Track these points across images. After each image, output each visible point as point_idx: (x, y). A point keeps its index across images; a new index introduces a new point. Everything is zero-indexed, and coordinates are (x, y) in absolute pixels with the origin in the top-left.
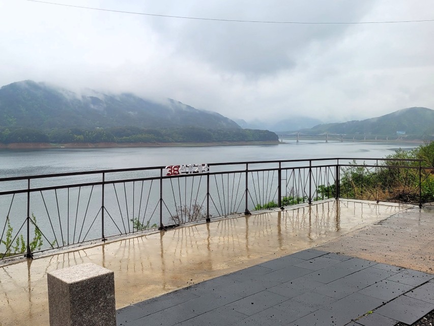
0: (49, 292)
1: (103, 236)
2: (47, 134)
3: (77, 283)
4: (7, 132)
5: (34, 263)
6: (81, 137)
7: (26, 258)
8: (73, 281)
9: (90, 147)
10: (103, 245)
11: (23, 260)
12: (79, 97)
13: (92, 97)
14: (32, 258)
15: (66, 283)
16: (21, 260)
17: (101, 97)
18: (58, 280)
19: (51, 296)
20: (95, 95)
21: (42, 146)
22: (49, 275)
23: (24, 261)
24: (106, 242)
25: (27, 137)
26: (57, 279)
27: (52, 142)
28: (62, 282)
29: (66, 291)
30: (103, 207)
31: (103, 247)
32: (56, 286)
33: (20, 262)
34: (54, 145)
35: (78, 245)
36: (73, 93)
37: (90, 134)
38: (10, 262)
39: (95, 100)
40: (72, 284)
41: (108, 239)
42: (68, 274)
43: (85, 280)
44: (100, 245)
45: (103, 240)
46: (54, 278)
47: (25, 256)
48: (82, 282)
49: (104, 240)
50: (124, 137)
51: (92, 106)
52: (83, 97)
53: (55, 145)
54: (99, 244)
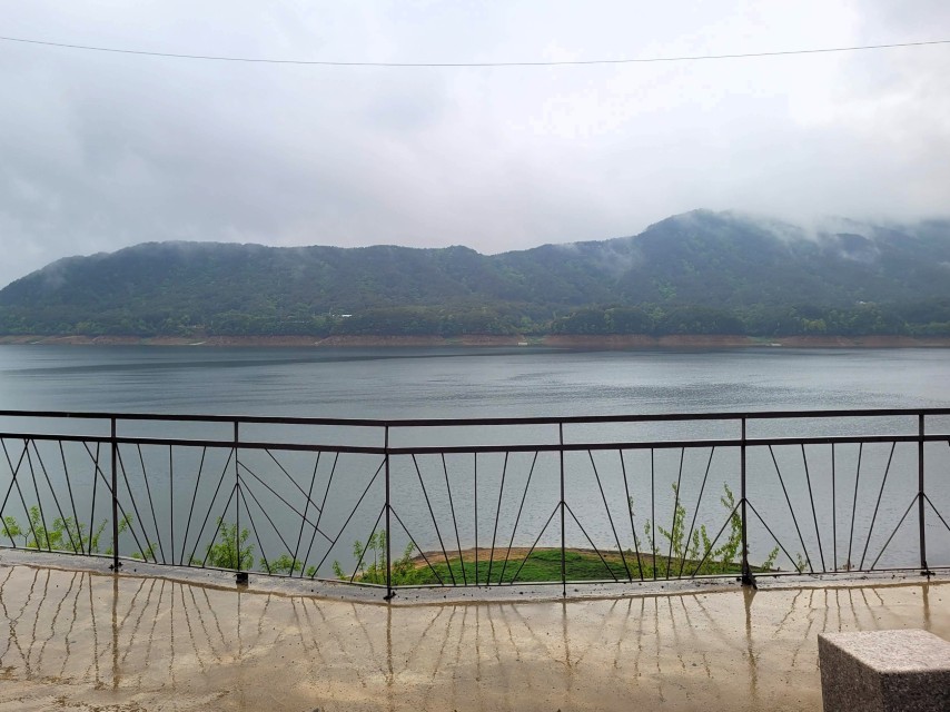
0: (823, 679)
1: (924, 563)
2: (739, 318)
3: (901, 676)
4: (658, 314)
5: (760, 599)
6: (821, 323)
7: (740, 583)
8: (888, 668)
9: (843, 344)
10: (925, 587)
11: (735, 587)
12: (812, 236)
13: (845, 236)
14: (756, 588)
15: (870, 670)
16: (730, 587)
17: (866, 233)
18: (849, 658)
19: (829, 688)
20: (851, 230)
21: (729, 342)
22: (821, 640)
23: (738, 590)
24: (932, 579)
25: (699, 324)
26: (844, 653)
27: (752, 335)
28: (859, 665)
29: (872, 688)
30: (921, 495)
31: (926, 591)
32: (842, 670)
33: (727, 590)
34: (754, 340)
35: (860, 575)
36: (800, 228)
37: (843, 316)
38: (708, 587)
39: (852, 242)
40: (886, 675)
41: (936, 571)
42: (872, 649)
43: (920, 674)
44: (918, 584)
45: (923, 574)
46: (837, 650)
47: (738, 580)
48: (913, 675)
49: (927, 573)
50: (933, 324)
51: (845, 255)
52: (823, 236)
53: (758, 339)
54: (915, 581)
